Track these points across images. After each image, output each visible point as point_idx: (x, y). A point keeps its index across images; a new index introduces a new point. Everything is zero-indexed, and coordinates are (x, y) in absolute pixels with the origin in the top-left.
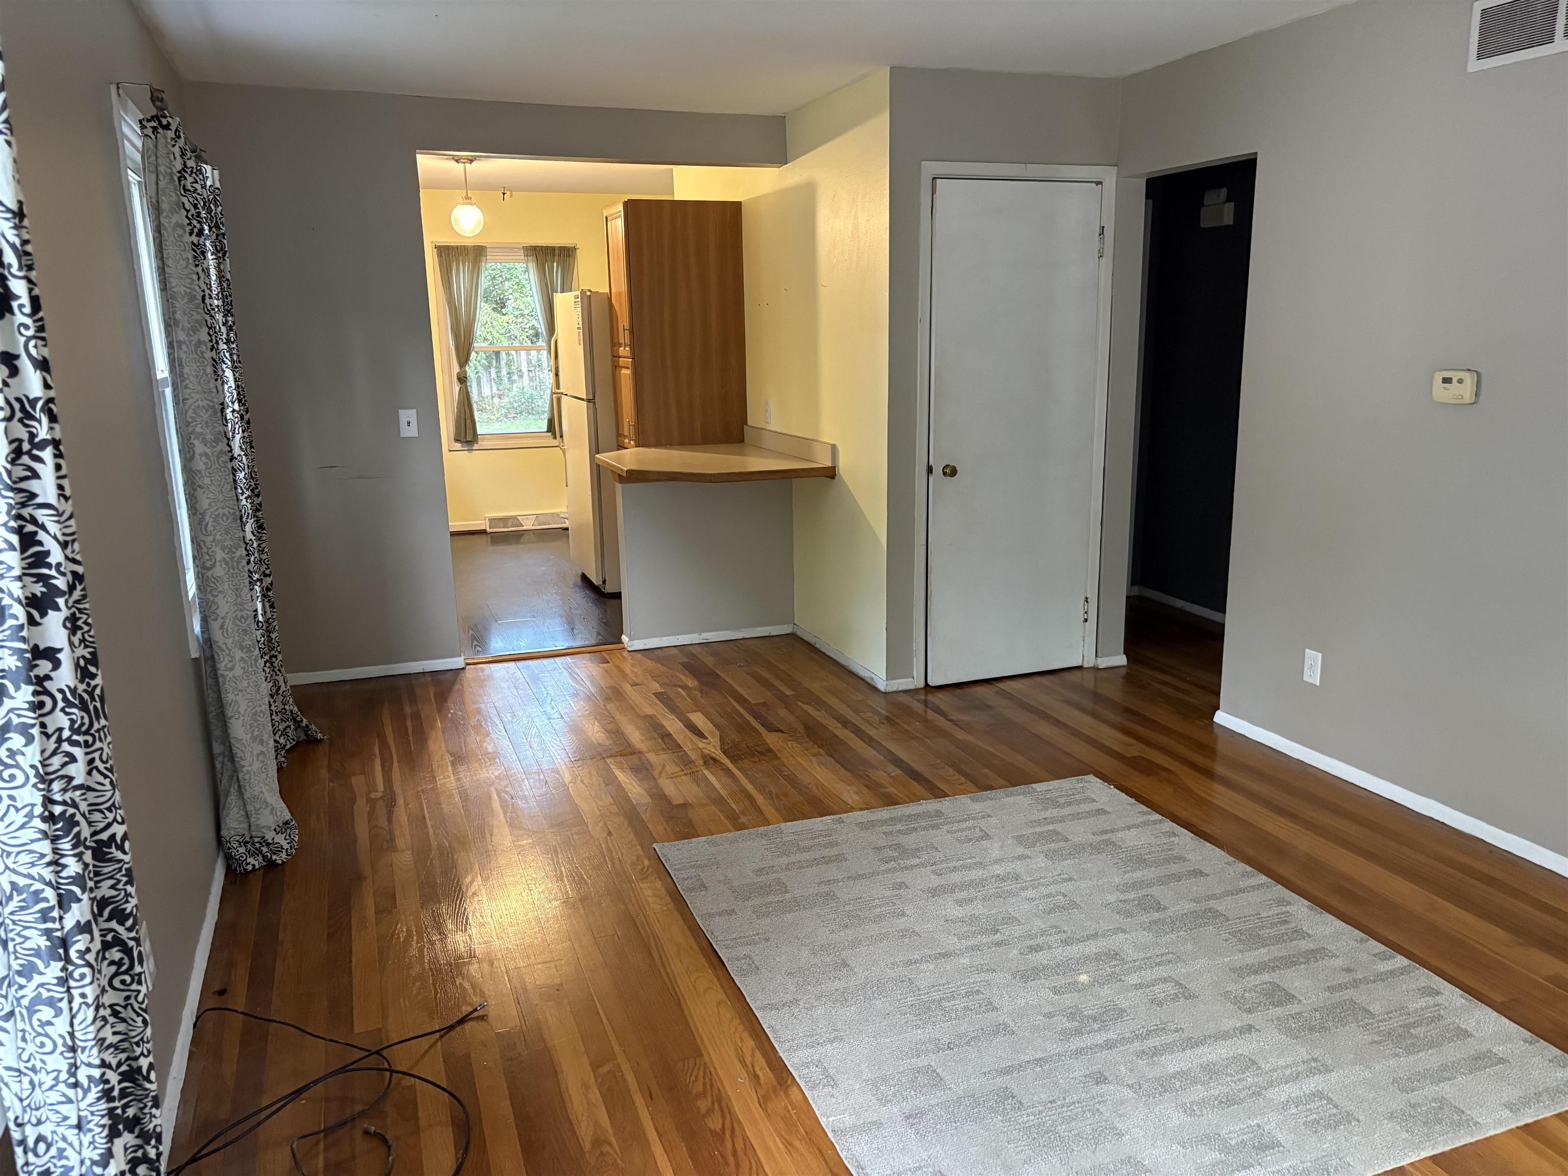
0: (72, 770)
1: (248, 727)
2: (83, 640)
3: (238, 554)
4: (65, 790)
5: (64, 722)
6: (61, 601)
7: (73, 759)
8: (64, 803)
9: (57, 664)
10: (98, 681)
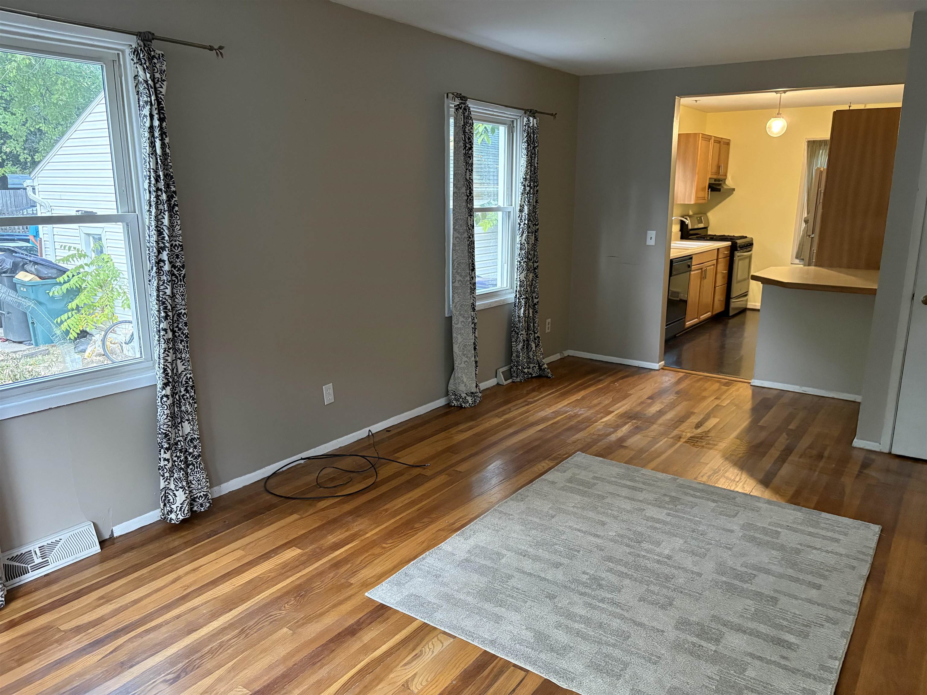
0: (166, 291)
1: (461, 349)
2: (180, 261)
3: (466, 279)
4: (163, 295)
5: (165, 279)
6: (167, 249)
7: (167, 288)
8: (162, 298)
9: (165, 264)
10: (183, 272)
